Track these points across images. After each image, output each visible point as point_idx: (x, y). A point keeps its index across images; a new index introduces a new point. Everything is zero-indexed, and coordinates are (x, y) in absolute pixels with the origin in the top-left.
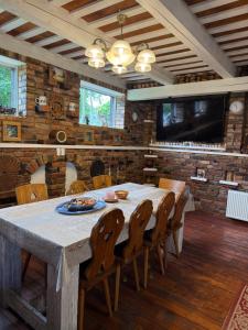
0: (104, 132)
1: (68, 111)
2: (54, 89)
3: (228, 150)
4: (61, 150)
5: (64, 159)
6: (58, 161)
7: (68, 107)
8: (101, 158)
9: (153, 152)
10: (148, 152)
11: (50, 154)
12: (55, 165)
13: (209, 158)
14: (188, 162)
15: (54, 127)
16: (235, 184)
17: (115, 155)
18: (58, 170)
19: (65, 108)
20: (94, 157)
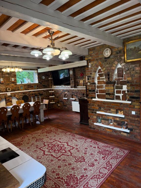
0: (28, 85)
1: (12, 81)
2: (6, 75)
3: (72, 87)
4: (9, 94)
5: (11, 96)
6: (8, 97)
7: (12, 79)
8: (27, 94)
9: (52, 90)
10: (50, 90)
11: (5, 95)
12: (8, 98)
13: (67, 91)
14: (62, 93)
15: (7, 87)
16: (74, 99)
17: (33, 93)
18: (9, 100)
19: (11, 80)
20: (23, 95)
